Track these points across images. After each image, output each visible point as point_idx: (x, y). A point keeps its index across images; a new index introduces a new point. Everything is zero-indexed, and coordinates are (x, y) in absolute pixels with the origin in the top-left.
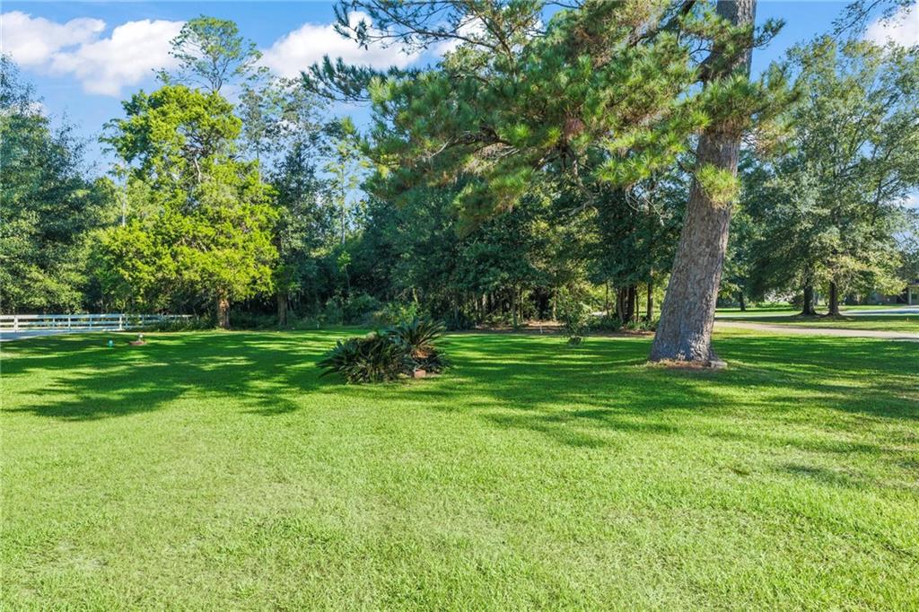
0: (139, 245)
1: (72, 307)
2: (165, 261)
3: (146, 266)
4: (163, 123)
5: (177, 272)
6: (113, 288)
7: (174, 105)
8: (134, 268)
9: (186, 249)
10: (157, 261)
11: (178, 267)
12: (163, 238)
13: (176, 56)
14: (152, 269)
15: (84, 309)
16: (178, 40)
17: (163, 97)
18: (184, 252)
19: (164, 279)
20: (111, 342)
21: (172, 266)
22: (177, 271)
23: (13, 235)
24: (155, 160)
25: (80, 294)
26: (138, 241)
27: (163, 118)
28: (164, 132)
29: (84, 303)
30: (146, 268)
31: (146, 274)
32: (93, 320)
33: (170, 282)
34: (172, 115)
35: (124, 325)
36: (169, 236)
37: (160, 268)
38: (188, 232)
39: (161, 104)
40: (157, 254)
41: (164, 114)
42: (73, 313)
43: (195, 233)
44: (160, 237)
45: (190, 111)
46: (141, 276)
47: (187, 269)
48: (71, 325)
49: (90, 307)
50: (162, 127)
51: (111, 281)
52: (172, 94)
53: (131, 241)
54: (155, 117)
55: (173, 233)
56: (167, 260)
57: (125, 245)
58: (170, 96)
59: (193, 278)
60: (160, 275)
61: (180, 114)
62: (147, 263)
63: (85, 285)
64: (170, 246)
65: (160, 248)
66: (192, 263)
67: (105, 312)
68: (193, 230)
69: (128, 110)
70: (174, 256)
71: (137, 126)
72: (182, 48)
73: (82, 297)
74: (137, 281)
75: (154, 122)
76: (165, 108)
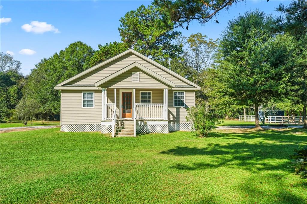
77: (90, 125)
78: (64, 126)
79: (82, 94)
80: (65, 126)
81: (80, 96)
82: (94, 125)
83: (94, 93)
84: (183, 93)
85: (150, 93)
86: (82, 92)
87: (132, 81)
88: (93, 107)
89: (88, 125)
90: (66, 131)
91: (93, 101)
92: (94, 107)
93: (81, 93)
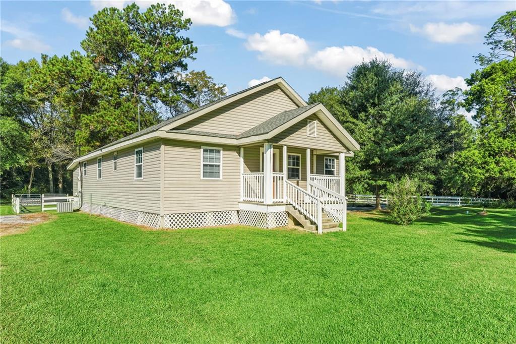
0: (474, 158)
1: (428, 192)
2: (492, 166)
3: (479, 170)
4: (493, 86)
5: (499, 172)
6: (449, 182)
7: (500, 73)
8: (471, 171)
9: (505, 159)
10: (486, 167)
11: (501, 170)
12: (489, 153)
13: (489, 44)
14: (482, 171)
15: (433, 193)
16: (490, 34)
17: (491, 70)
18: (505, 160)
19: (490, 177)
20: (468, 212)
21: (497, 169)
22: (501, 172)
23: (429, 157)
24: (487, 108)
25: (432, 186)
26: (474, 155)
27: (492, 83)
28: (493, 90)
29: (434, 190)
30: (479, 171)
31: (480, 174)
32: (439, 199)
33: (494, 178)
34: (498, 79)
35: (461, 203)
36: (494, 152)
37: (487, 171)
38: (507, 148)
39: (491, 75)
40: (485, 163)
41: (493, 80)
42: (428, 195)
43: (512, 148)
44: (487, 152)
45: (510, 74)
46: (476, 175)
47: (507, 170)
48: (434, 202)
49: (437, 193)
50: (492, 88)
51: (449, 178)
52: (498, 67)
53: (470, 156)
54: (487, 84)
55: (496, 149)
56: (493, 166)
57: (466, 158)
58: (497, 68)
59: (511, 176)
60: (487, 175)
61: (503, 77)
62: (479, 168)
63: (435, 181)
64: (494, 157)
65: (488, 159)
66: (511, 167)
67: (445, 196)
68: (511, 147)
69: (469, 83)
70: (497, 163)
71: (475, 91)
72: (493, 37)
73: (433, 187)
74: (474, 178)
75: (487, 86)
76: (494, 76)
77: (213, 214)
78: (168, 216)
79: (202, 150)
80: (170, 216)
81: (198, 154)
82: (220, 213)
83: (221, 151)
84: (333, 160)
85: (299, 156)
86: (202, 147)
87: (308, 135)
88: (219, 177)
89: (212, 214)
90: (172, 227)
91: (219, 166)
92: (221, 178)
93: (200, 148)
